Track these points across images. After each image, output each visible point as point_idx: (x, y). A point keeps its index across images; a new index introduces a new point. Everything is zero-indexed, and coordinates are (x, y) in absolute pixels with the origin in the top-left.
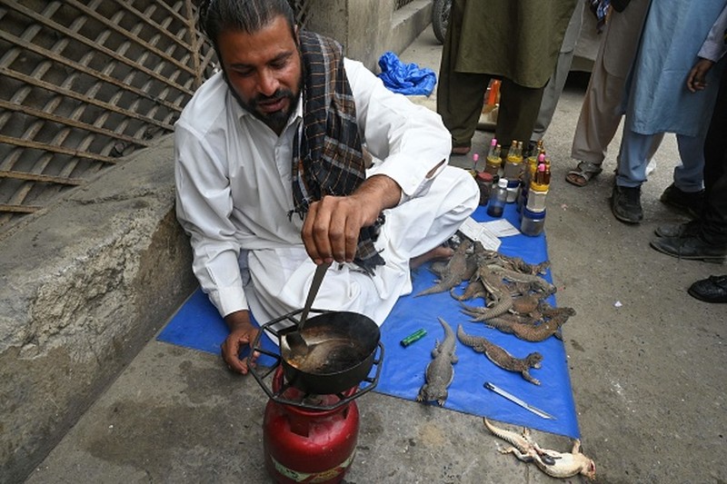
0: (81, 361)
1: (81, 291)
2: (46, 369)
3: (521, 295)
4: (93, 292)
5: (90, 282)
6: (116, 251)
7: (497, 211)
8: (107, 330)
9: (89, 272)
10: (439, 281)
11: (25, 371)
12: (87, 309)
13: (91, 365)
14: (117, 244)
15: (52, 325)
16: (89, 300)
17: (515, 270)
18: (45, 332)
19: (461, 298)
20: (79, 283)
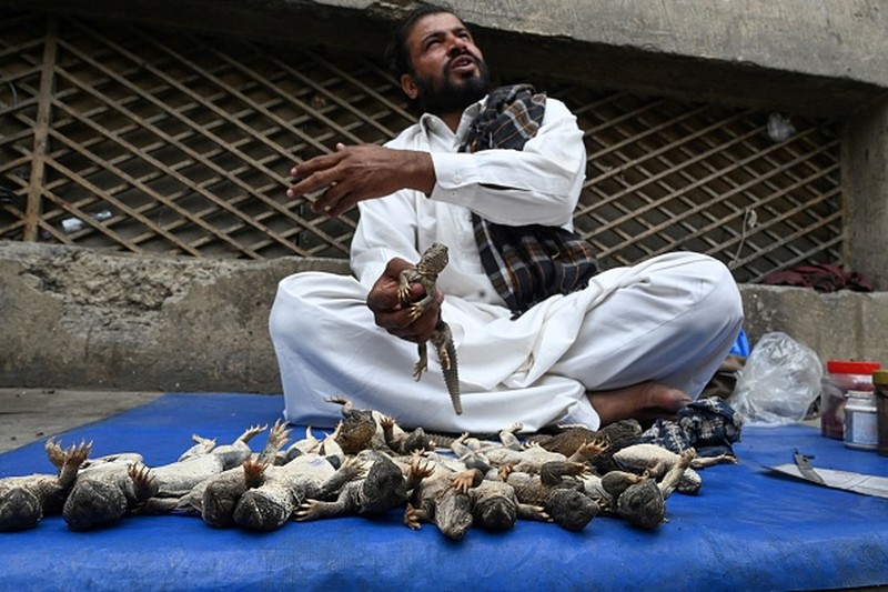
0: (69, 332)
1: (126, 287)
2: (33, 305)
4: (137, 297)
5: (138, 284)
6: (183, 278)
8: (117, 332)
9: (141, 274)
11: (17, 291)
12: (124, 310)
13: (77, 344)
14: (186, 271)
15: (82, 294)
16: (132, 302)
18: (74, 295)
20: (125, 277)
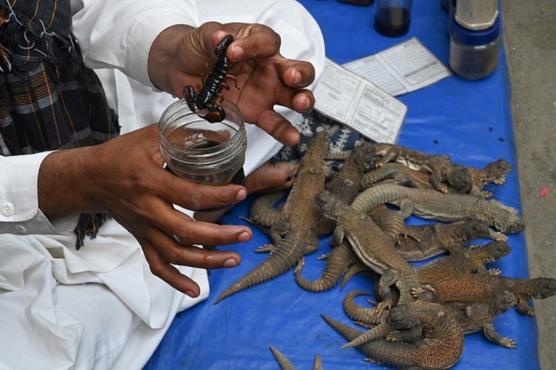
3: (447, 253)
7: (396, 21)
10: (270, 247)
17: (435, 187)
19: (318, 285)
